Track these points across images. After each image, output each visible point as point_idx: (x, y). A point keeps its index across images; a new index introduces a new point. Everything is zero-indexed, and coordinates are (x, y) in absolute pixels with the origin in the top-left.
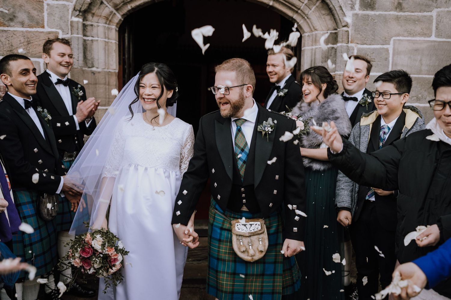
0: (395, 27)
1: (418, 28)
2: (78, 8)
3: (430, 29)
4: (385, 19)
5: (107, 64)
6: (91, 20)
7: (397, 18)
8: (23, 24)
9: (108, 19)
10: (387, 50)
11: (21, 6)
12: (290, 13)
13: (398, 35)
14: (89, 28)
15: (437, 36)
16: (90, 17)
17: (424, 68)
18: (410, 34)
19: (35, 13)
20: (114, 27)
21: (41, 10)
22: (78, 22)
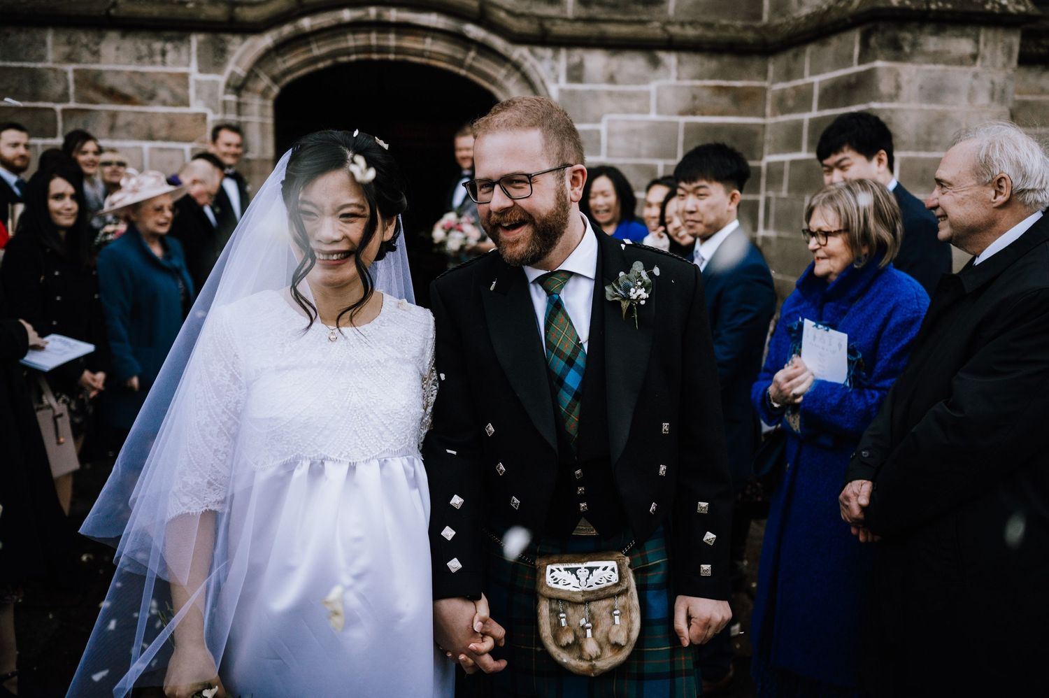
0: (607, 103)
1: (635, 105)
2: (232, 83)
3: (648, 105)
4: (594, 95)
5: (263, 150)
6: (247, 97)
7: (610, 94)
8: (164, 103)
9: (264, 94)
10: (598, 132)
11: (162, 82)
12: (486, 84)
13: (611, 112)
14: (243, 107)
15: (659, 112)
16: (243, 93)
17: (644, 151)
18: (626, 111)
19: (179, 90)
20: (270, 103)
21: (186, 86)
22: (231, 101)
